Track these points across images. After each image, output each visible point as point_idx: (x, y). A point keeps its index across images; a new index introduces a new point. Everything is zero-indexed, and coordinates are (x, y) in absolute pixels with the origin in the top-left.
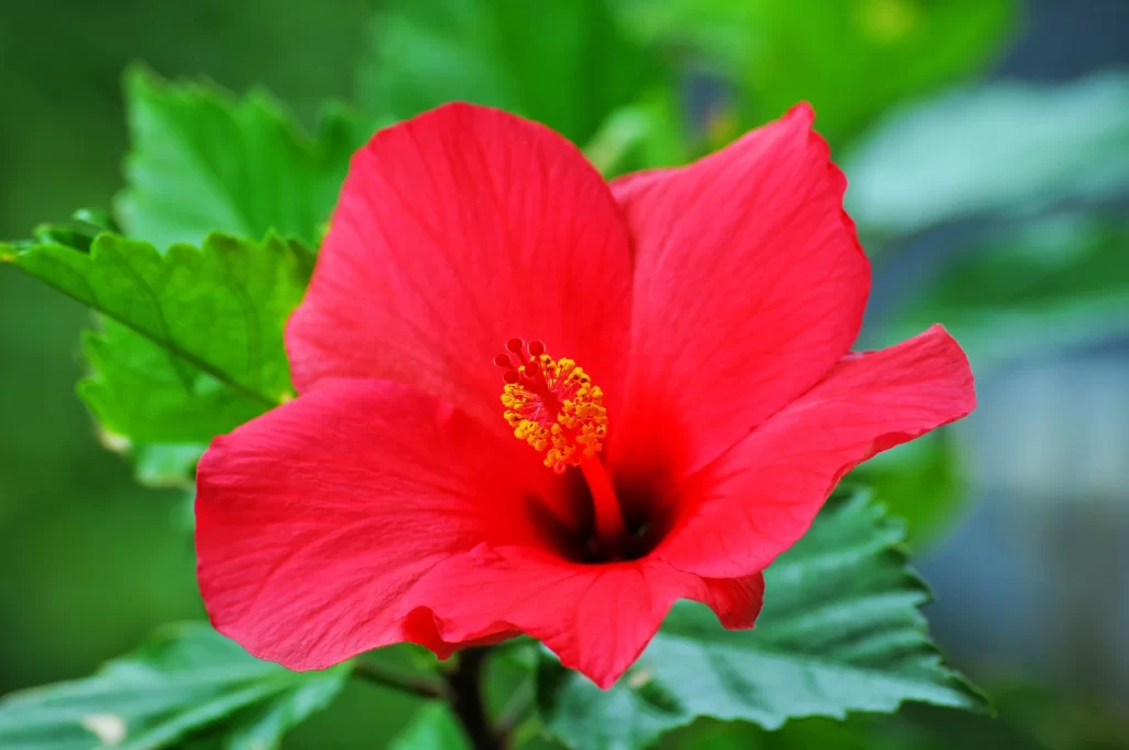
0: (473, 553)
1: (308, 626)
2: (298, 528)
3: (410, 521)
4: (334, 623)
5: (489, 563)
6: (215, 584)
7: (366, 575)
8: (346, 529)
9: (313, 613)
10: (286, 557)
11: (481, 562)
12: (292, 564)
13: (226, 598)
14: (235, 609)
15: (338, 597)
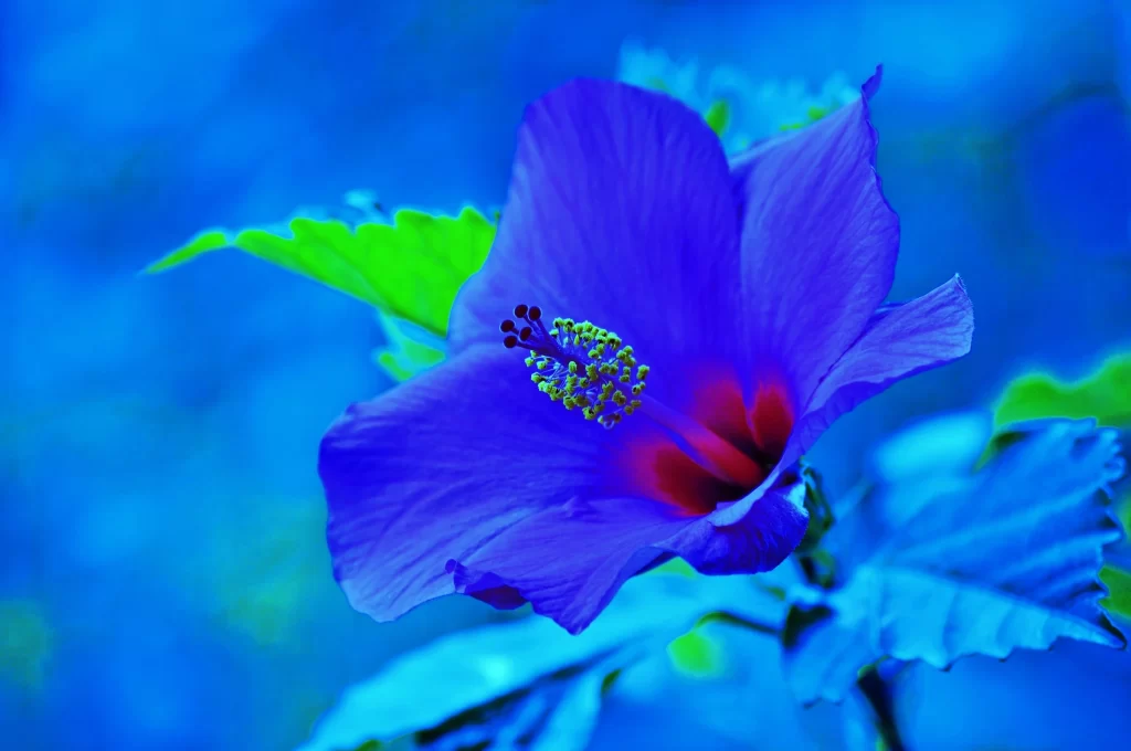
0: (566, 507)
1: (399, 579)
2: (412, 487)
3: (512, 478)
4: (418, 576)
5: (577, 516)
6: (343, 541)
7: (456, 531)
8: (451, 486)
9: (407, 567)
10: (399, 515)
11: (570, 515)
12: (402, 522)
13: (350, 554)
14: (356, 564)
15: (429, 552)
